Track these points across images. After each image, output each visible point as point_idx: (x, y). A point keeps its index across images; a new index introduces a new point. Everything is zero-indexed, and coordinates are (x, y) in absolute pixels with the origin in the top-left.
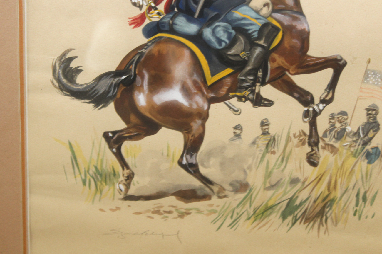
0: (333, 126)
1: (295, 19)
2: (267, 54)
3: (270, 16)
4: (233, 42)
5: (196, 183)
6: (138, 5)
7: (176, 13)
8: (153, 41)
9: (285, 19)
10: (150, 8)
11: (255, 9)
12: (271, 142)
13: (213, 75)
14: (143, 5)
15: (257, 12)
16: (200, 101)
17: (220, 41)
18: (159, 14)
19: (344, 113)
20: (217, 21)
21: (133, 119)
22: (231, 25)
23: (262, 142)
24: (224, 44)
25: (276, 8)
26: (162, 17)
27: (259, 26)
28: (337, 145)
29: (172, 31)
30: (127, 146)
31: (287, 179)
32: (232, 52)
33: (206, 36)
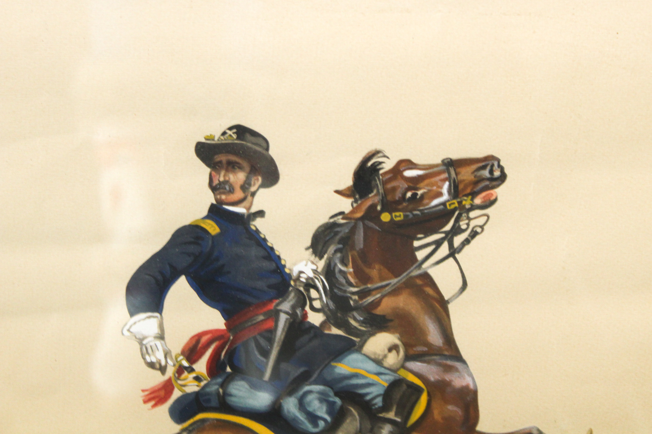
1: (449, 369)
3: (403, 367)
4: (339, 418)
6: (158, 366)
7: (229, 375)
8: (191, 428)
10: (180, 370)
11: (373, 357)
14: (168, 365)
15: (378, 362)
18: (198, 379)
20: (307, 383)
22: (332, 388)
24: (322, 424)
25: (411, 352)
26: (203, 384)
27: (384, 386)
29: (225, 406)
33: (289, 412)
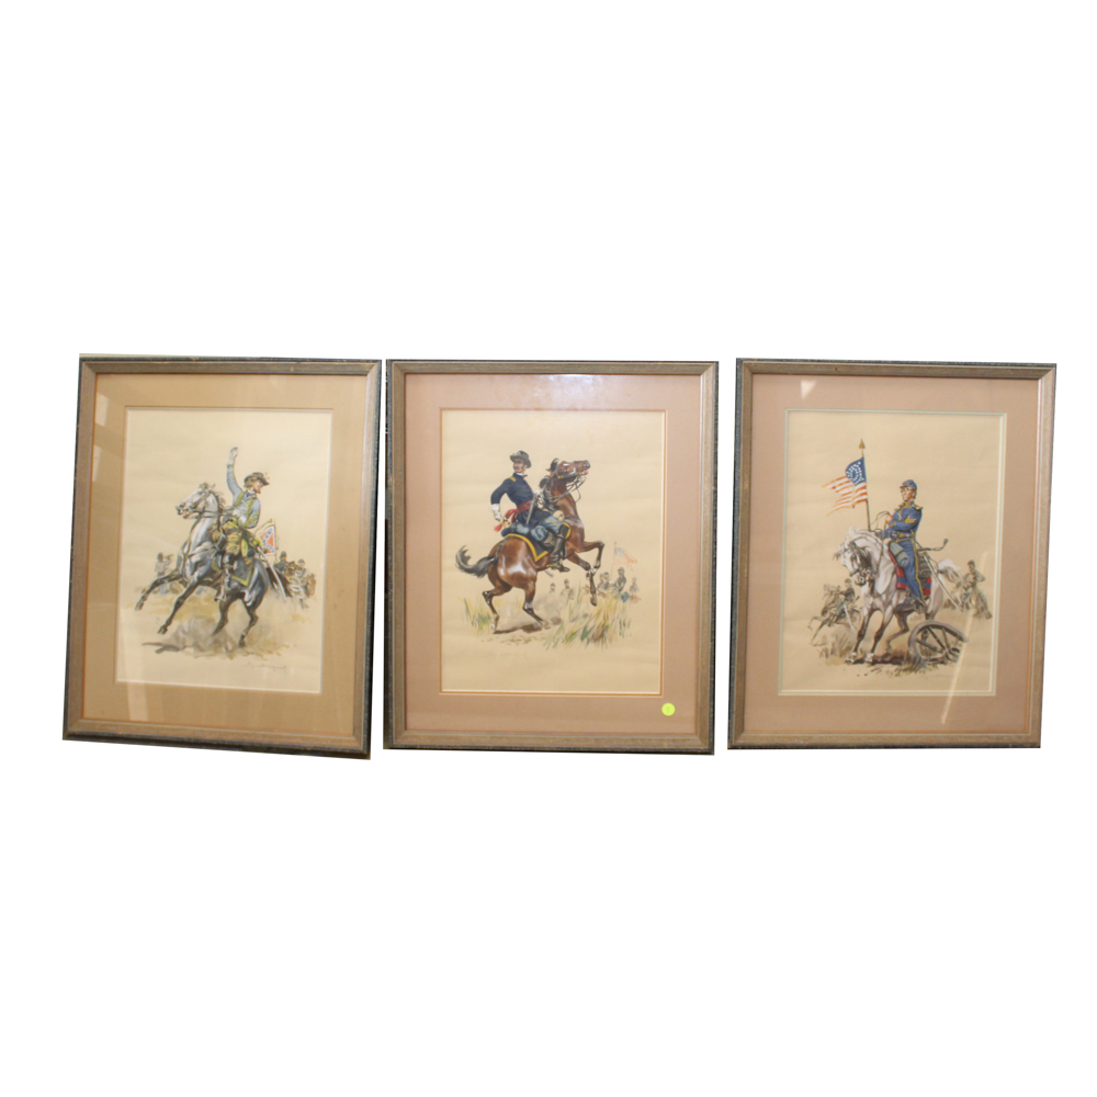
0: (602, 582)
1: (576, 522)
2: (564, 542)
4: (546, 536)
5: (533, 620)
6: (498, 519)
7: (517, 522)
9: (571, 522)
12: (571, 593)
13: (538, 554)
14: (501, 519)
15: (557, 519)
16: (531, 570)
17: (540, 536)
19: (607, 573)
20: (538, 525)
21: (498, 583)
22: (545, 527)
23: (566, 593)
24: (542, 538)
25: (566, 517)
26: (510, 525)
27: (558, 527)
28: (605, 592)
29: (516, 532)
30: (495, 599)
31: (581, 614)
32: (547, 541)
